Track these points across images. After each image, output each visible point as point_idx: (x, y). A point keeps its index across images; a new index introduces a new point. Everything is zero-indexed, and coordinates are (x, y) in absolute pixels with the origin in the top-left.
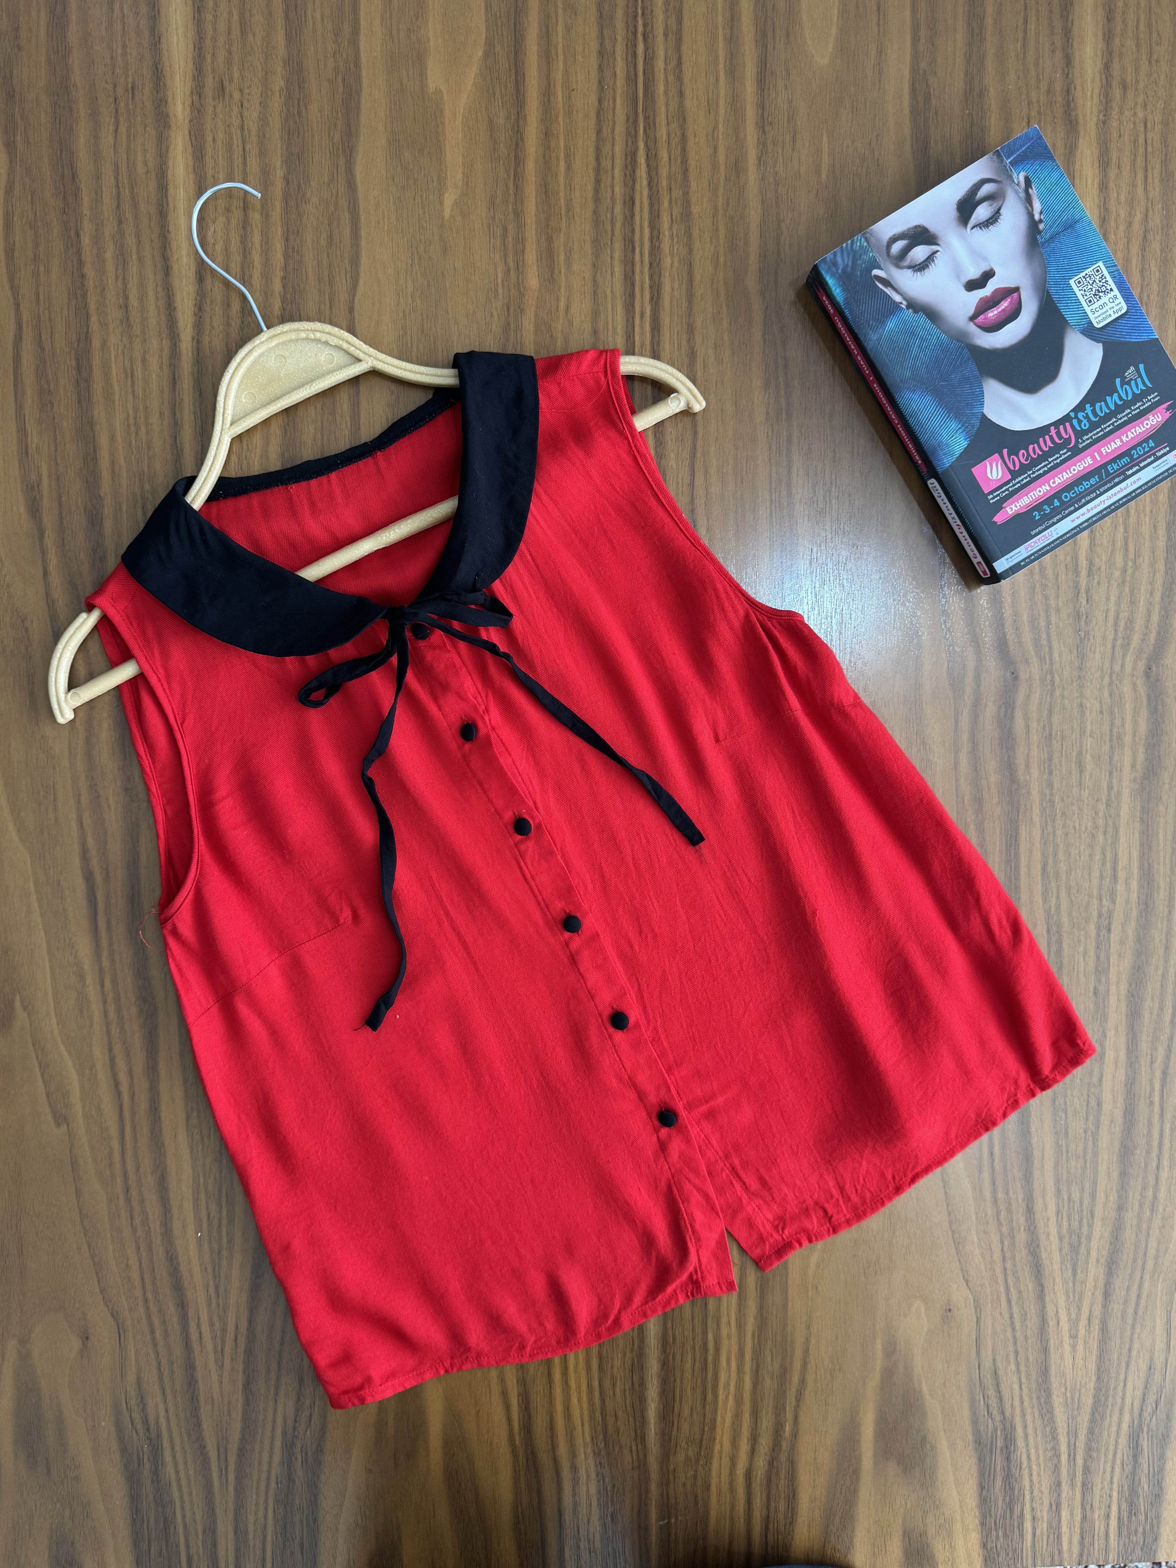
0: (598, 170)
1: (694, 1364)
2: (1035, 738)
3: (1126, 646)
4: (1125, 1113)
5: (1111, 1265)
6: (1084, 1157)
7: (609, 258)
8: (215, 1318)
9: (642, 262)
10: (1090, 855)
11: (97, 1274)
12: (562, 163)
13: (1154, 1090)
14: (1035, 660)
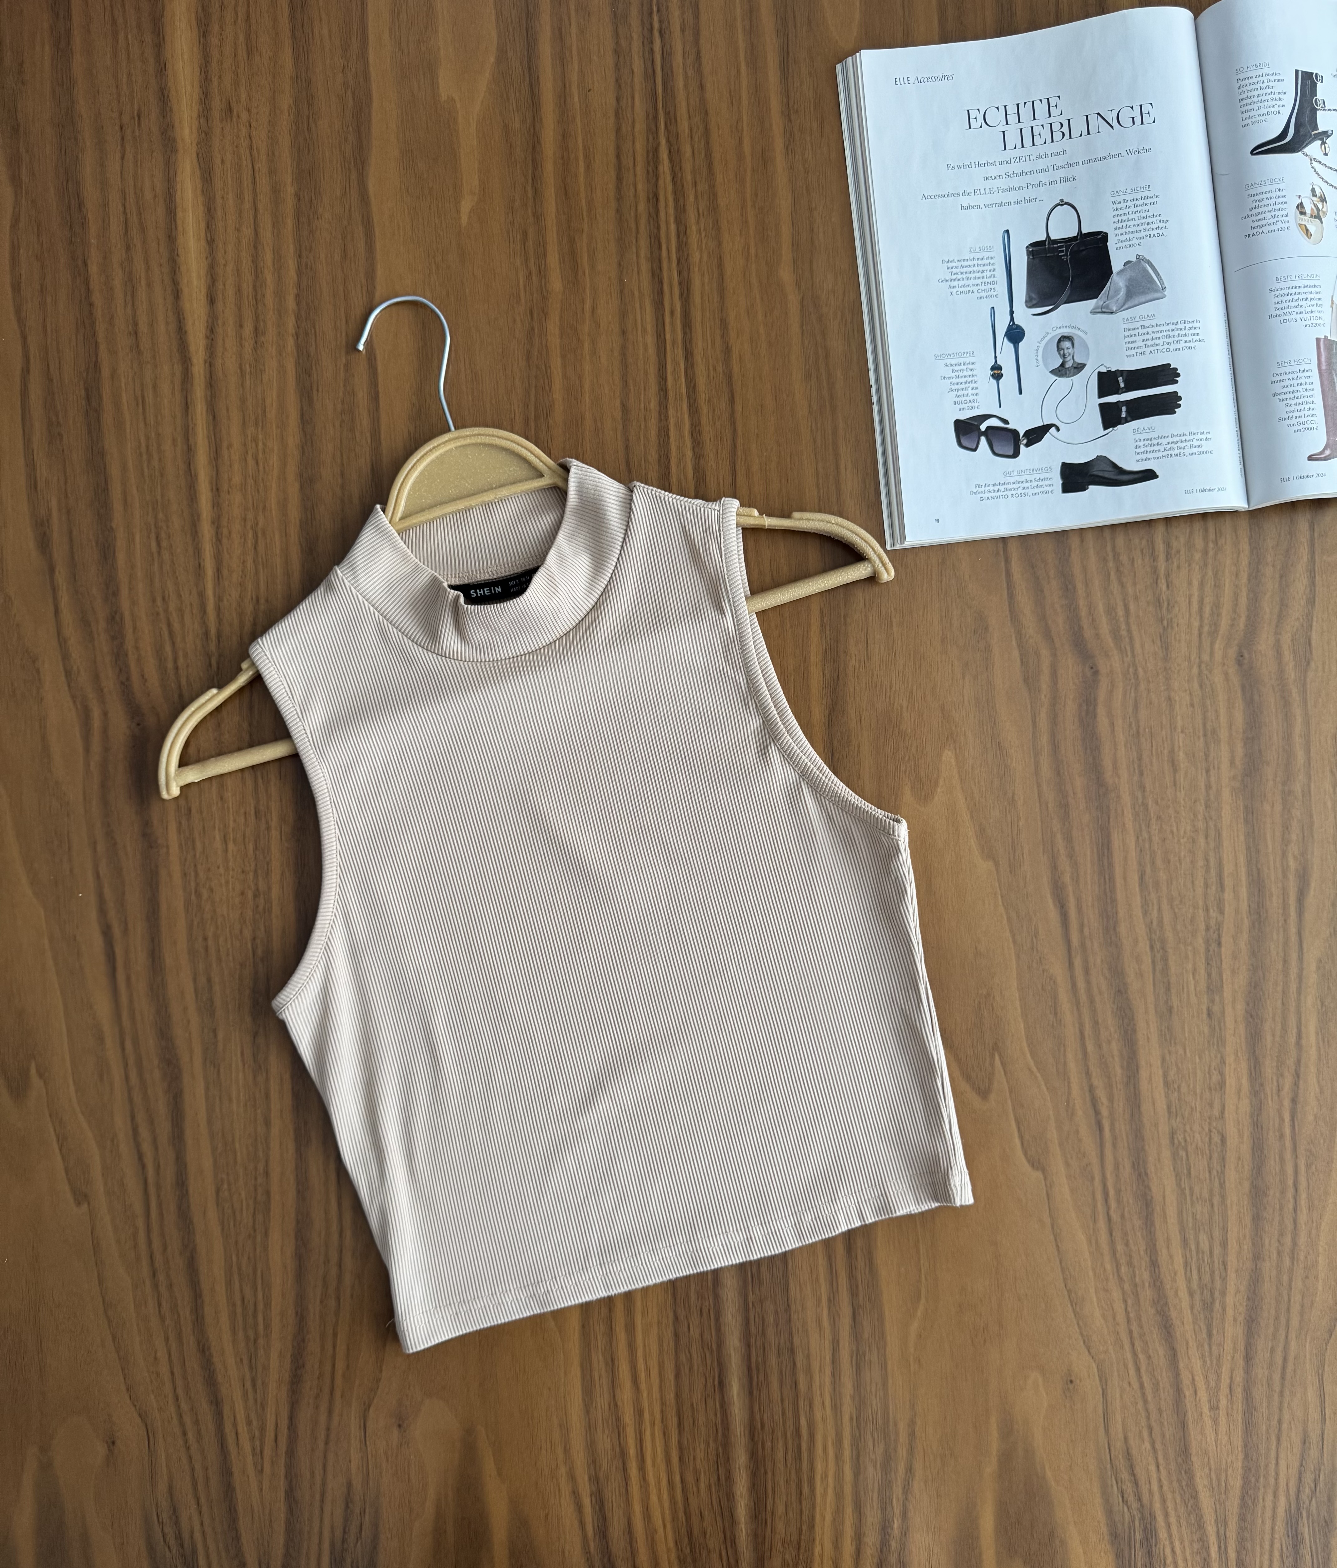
0: (619, 168)
1: (786, 1453)
2: (1121, 737)
3: (1214, 633)
4: (1253, 1149)
5: (1251, 1323)
6: (1211, 1201)
7: (635, 258)
8: (253, 1416)
9: (669, 258)
10: (1192, 862)
11: (123, 1369)
12: (581, 164)
13: (1283, 1120)
14: (1115, 652)
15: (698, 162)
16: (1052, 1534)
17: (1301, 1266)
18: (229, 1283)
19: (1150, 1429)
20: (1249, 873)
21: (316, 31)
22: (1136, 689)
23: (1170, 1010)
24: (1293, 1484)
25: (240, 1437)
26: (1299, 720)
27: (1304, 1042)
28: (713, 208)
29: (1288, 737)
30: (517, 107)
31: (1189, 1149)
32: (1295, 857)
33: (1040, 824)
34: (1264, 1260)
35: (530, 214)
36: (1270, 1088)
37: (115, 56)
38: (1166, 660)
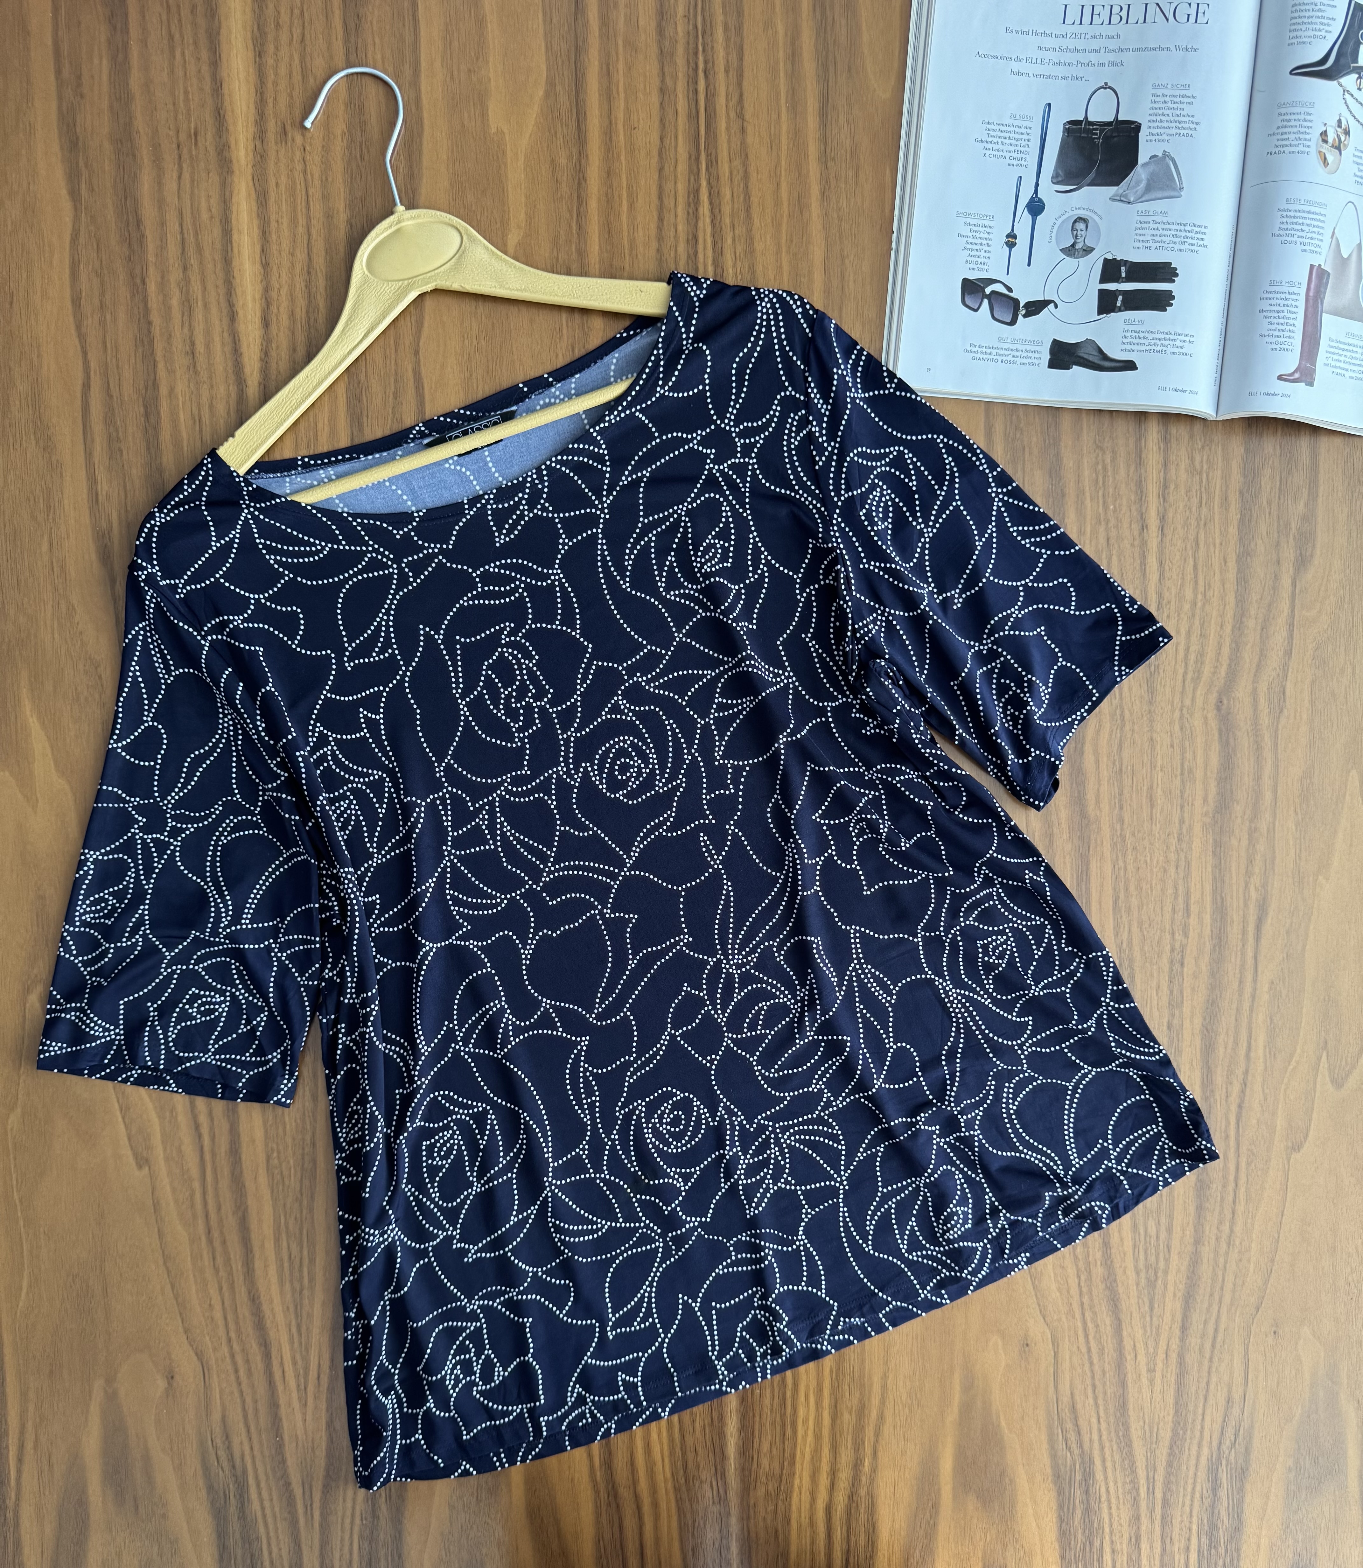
15: (736, 206)
16: (1003, 1474)
17: (1236, 1250)
18: (277, 1240)
19: (1094, 1387)
20: (1214, 901)
22: (1121, 729)
24: (1216, 1435)
25: (287, 1374)
26: (1269, 763)
27: (1252, 1055)
28: (750, 252)
29: (1258, 778)
30: (564, 143)
32: (1256, 889)
34: (1203, 1244)
35: (574, 251)
36: (1220, 1094)
37: (172, 72)
38: (1150, 703)
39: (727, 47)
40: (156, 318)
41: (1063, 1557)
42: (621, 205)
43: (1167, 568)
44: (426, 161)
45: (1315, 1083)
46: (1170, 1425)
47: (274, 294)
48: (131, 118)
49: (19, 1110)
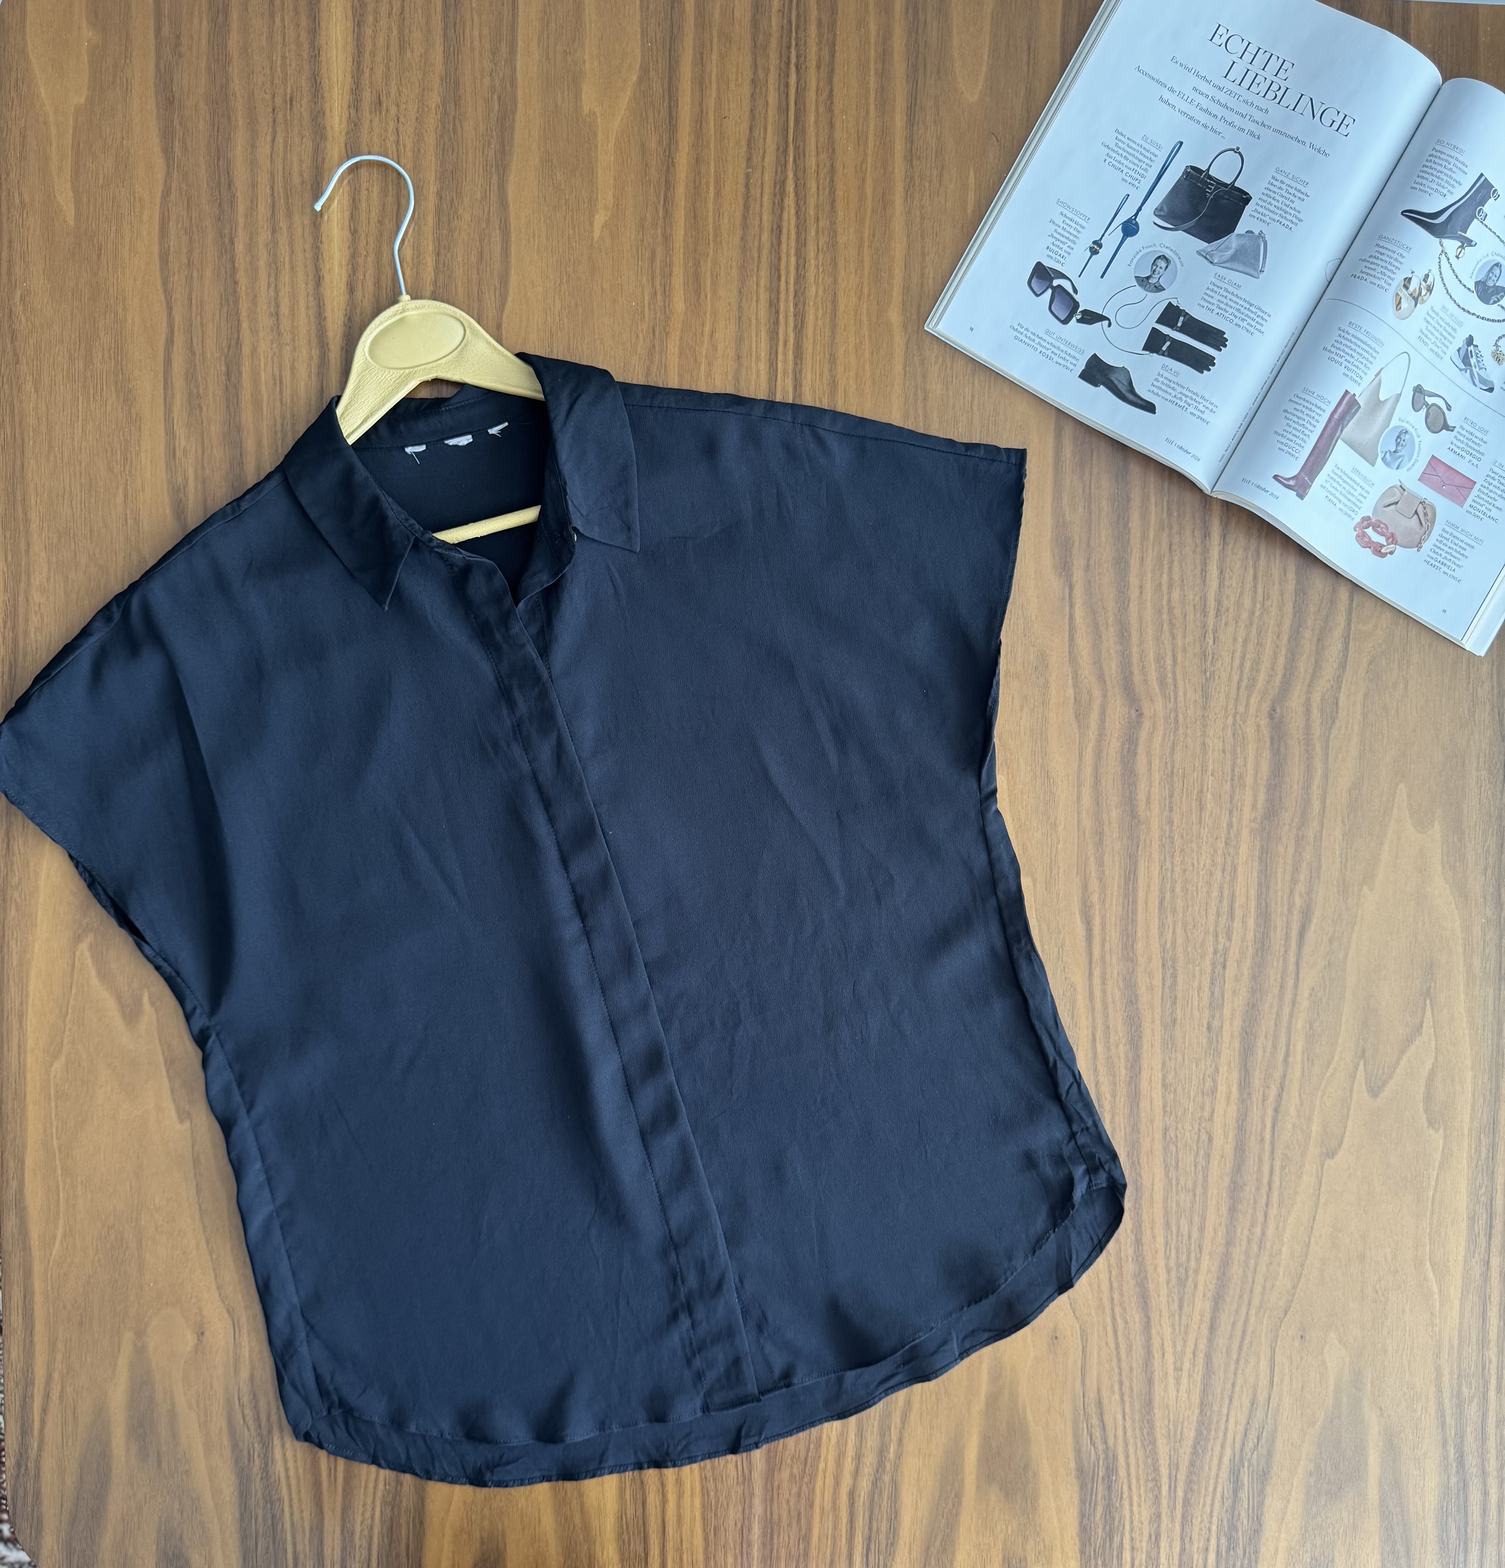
15: (821, 198)
16: (1027, 1466)
17: (1267, 1254)
19: (1121, 1383)
20: (1258, 906)
21: (467, 31)
22: (1175, 733)
23: (1174, 1021)
24: (1239, 1437)
26: (1319, 772)
27: (1291, 1059)
28: (833, 244)
29: (1307, 787)
30: (655, 128)
31: (1179, 1145)
32: (1301, 895)
33: (1076, 848)
34: (1235, 1246)
35: (659, 234)
36: (1256, 1097)
37: (271, 37)
38: (1204, 708)
39: (820, 43)
40: (243, 279)
41: (1082, 1552)
42: (707, 192)
43: (1227, 576)
44: (517, 137)
45: (1351, 1091)
46: (1194, 1426)
47: (361, 260)
48: (227, 80)
49: (63, 1059)
